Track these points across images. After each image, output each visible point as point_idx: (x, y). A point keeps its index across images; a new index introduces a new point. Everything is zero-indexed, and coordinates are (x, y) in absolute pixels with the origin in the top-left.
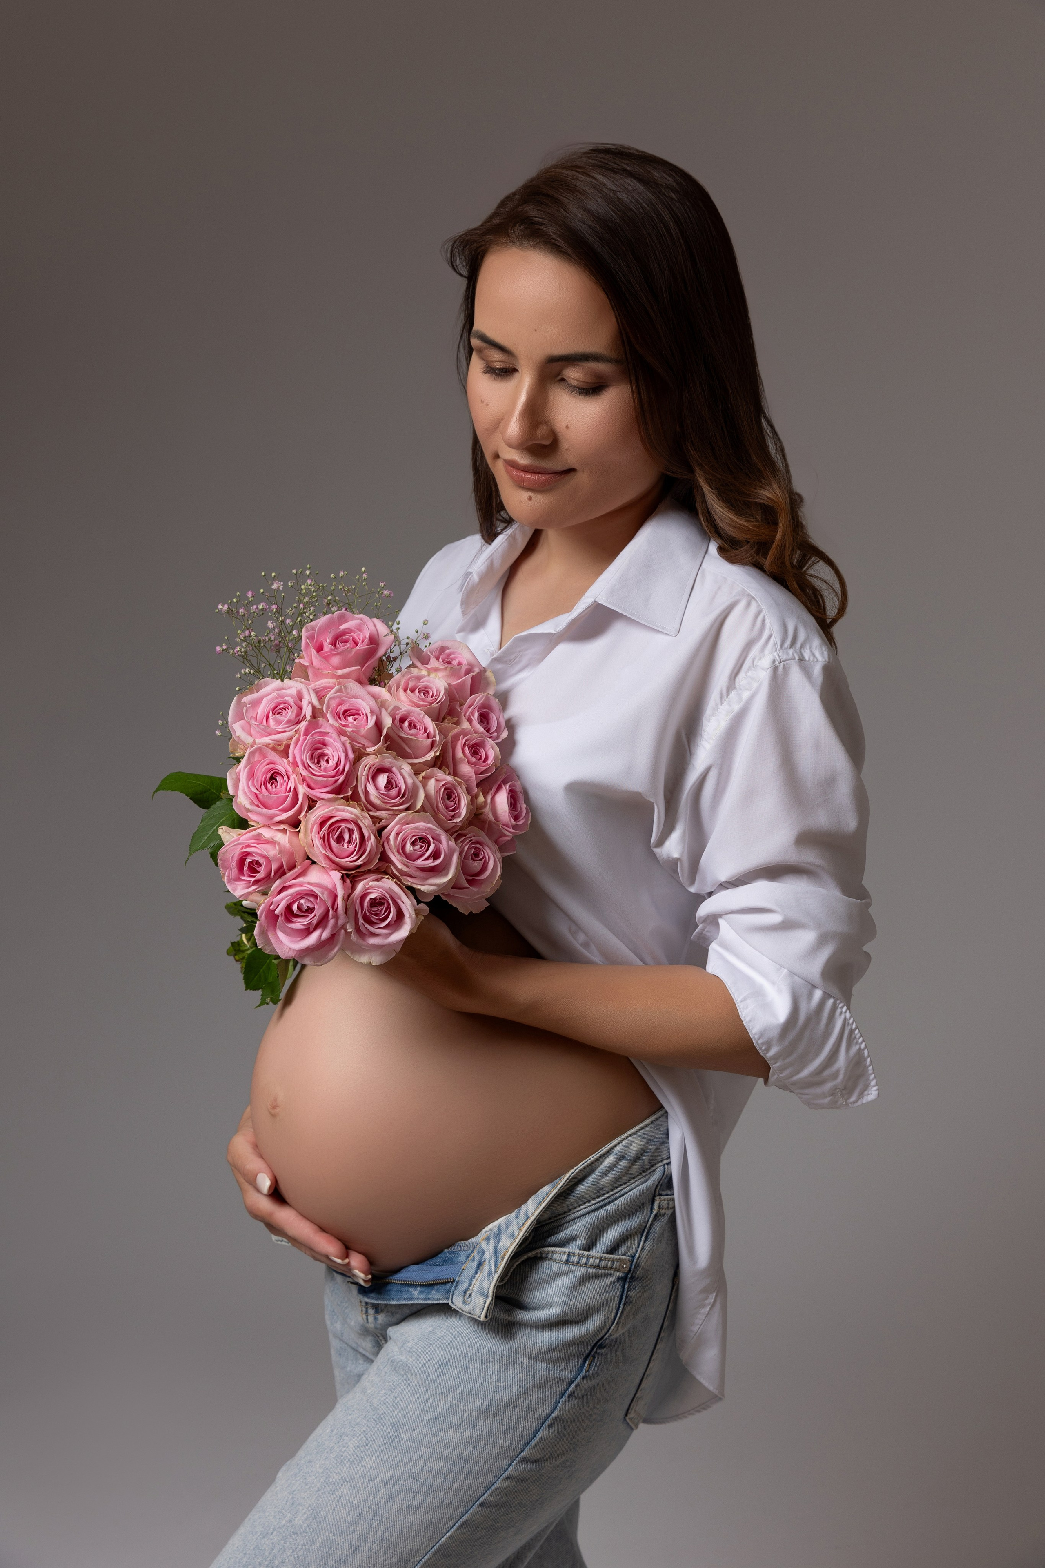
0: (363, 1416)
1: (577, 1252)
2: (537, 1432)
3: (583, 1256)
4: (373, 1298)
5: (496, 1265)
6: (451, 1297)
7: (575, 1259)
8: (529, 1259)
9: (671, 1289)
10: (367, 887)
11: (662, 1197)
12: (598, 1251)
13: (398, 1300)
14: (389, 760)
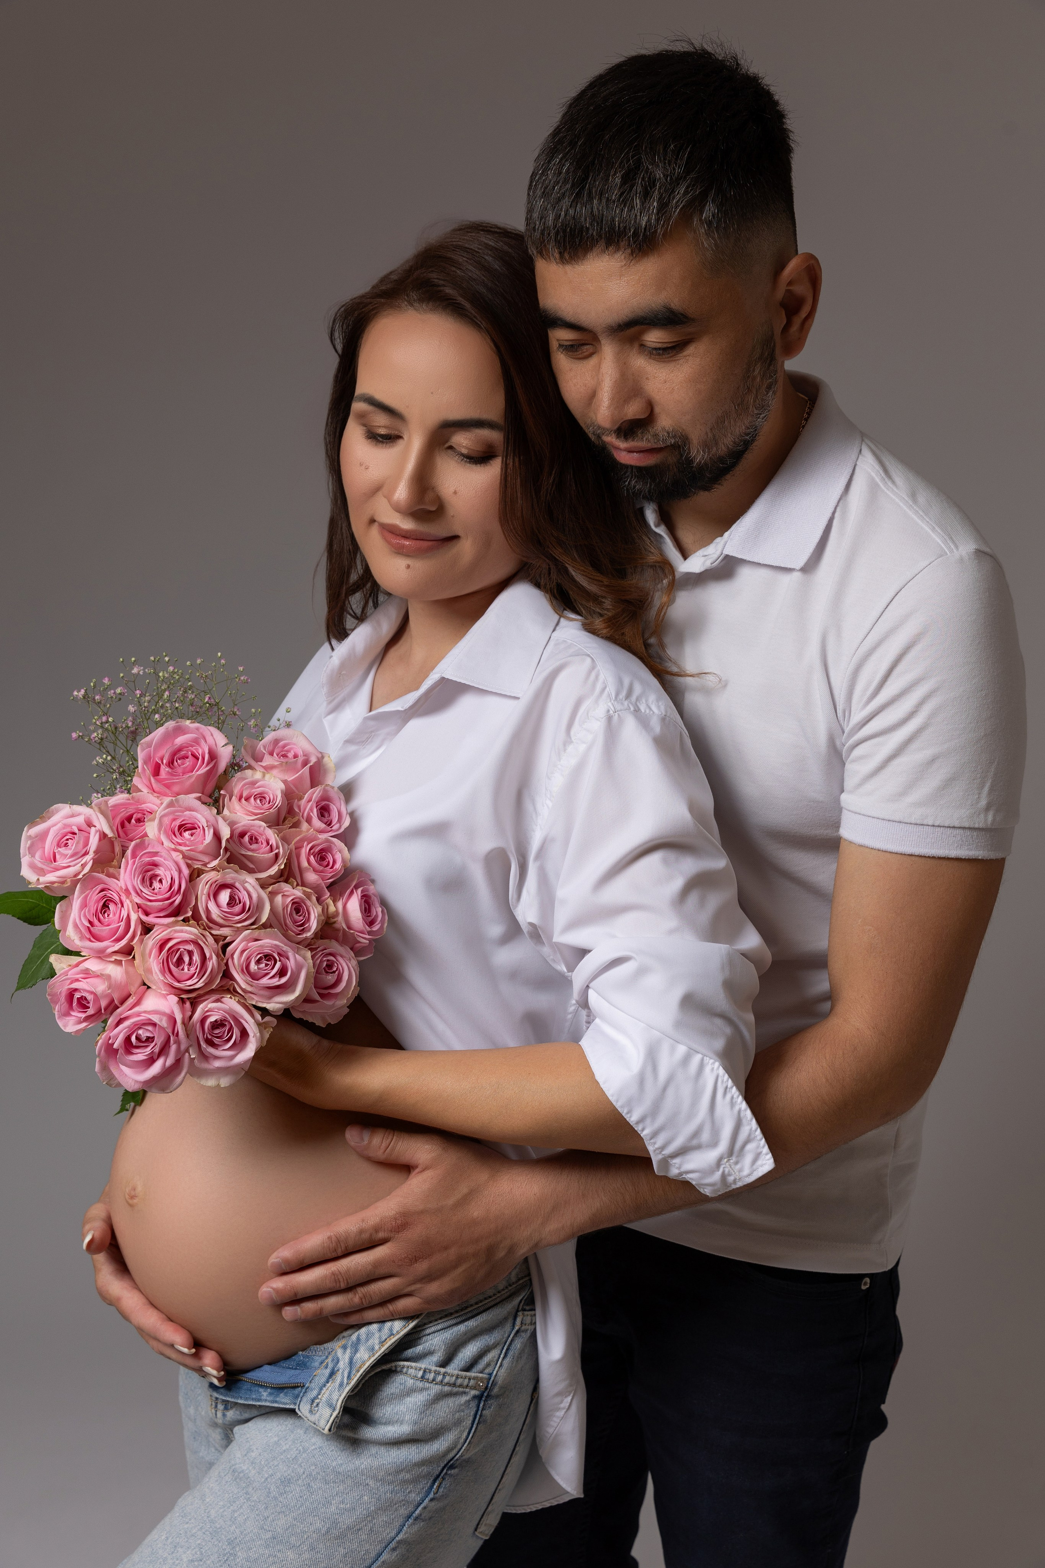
0: (199, 1527)
1: (434, 1368)
2: (379, 1555)
3: (439, 1373)
4: (222, 1394)
5: (349, 1377)
6: (298, 1403)
7: (431, 1376)
8: (383, 1371)
9: (529, 1403)
10: (206, 1010)
11: (526, 1313)
12: (453, 1368)
13: (246, 1399)
14: (231, 875)
